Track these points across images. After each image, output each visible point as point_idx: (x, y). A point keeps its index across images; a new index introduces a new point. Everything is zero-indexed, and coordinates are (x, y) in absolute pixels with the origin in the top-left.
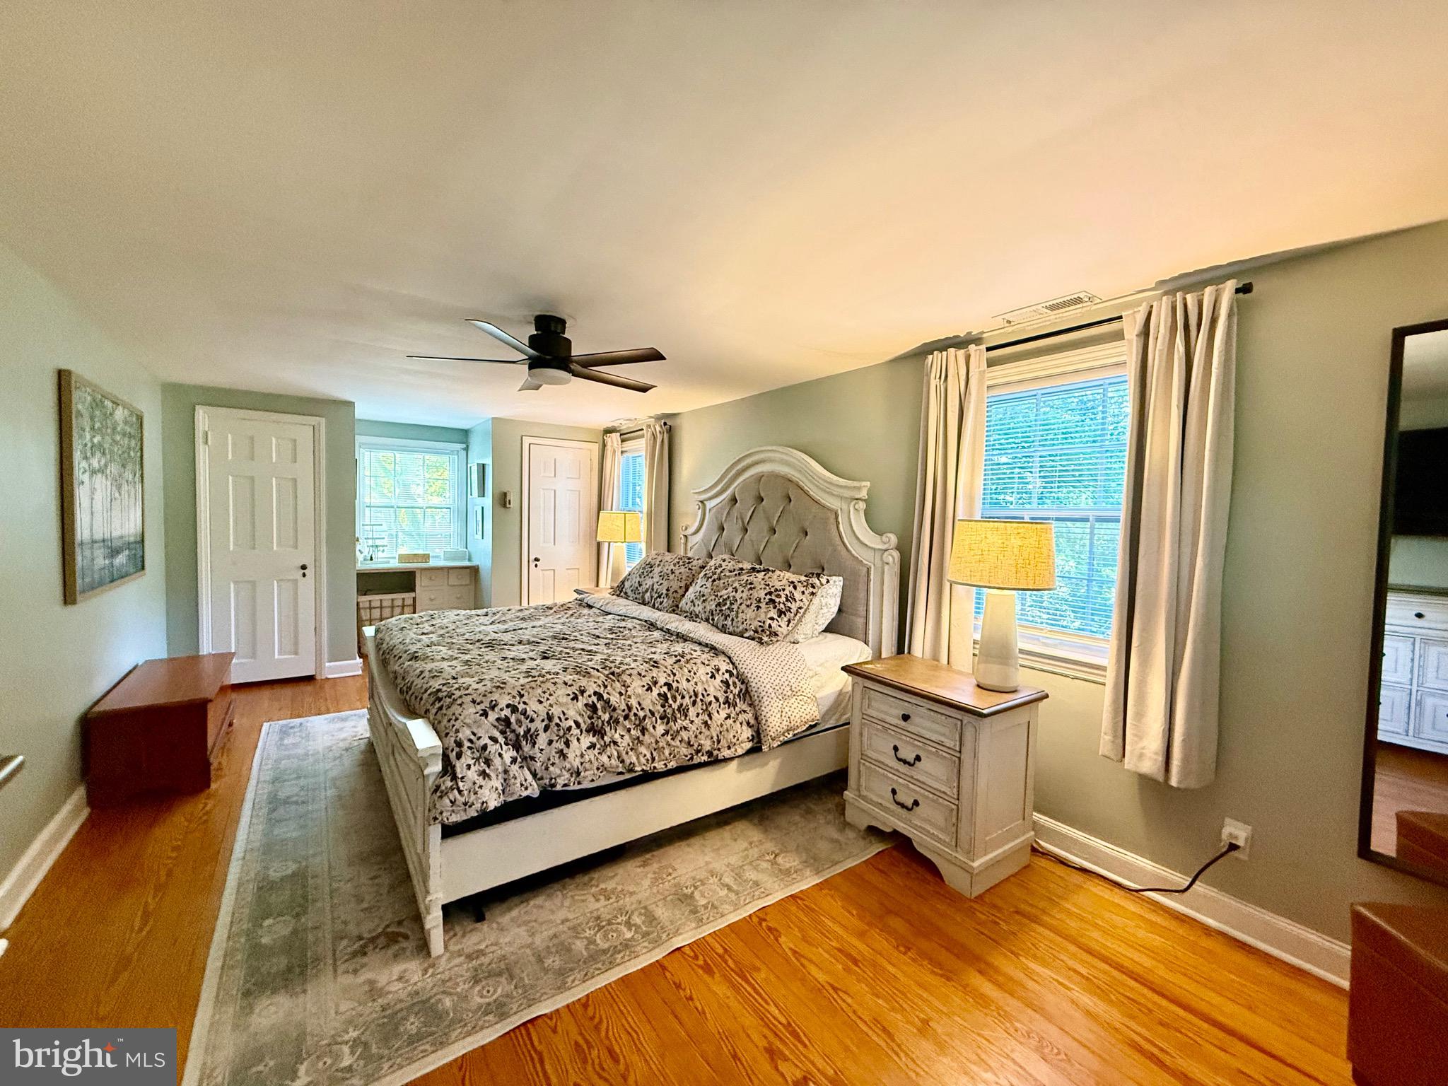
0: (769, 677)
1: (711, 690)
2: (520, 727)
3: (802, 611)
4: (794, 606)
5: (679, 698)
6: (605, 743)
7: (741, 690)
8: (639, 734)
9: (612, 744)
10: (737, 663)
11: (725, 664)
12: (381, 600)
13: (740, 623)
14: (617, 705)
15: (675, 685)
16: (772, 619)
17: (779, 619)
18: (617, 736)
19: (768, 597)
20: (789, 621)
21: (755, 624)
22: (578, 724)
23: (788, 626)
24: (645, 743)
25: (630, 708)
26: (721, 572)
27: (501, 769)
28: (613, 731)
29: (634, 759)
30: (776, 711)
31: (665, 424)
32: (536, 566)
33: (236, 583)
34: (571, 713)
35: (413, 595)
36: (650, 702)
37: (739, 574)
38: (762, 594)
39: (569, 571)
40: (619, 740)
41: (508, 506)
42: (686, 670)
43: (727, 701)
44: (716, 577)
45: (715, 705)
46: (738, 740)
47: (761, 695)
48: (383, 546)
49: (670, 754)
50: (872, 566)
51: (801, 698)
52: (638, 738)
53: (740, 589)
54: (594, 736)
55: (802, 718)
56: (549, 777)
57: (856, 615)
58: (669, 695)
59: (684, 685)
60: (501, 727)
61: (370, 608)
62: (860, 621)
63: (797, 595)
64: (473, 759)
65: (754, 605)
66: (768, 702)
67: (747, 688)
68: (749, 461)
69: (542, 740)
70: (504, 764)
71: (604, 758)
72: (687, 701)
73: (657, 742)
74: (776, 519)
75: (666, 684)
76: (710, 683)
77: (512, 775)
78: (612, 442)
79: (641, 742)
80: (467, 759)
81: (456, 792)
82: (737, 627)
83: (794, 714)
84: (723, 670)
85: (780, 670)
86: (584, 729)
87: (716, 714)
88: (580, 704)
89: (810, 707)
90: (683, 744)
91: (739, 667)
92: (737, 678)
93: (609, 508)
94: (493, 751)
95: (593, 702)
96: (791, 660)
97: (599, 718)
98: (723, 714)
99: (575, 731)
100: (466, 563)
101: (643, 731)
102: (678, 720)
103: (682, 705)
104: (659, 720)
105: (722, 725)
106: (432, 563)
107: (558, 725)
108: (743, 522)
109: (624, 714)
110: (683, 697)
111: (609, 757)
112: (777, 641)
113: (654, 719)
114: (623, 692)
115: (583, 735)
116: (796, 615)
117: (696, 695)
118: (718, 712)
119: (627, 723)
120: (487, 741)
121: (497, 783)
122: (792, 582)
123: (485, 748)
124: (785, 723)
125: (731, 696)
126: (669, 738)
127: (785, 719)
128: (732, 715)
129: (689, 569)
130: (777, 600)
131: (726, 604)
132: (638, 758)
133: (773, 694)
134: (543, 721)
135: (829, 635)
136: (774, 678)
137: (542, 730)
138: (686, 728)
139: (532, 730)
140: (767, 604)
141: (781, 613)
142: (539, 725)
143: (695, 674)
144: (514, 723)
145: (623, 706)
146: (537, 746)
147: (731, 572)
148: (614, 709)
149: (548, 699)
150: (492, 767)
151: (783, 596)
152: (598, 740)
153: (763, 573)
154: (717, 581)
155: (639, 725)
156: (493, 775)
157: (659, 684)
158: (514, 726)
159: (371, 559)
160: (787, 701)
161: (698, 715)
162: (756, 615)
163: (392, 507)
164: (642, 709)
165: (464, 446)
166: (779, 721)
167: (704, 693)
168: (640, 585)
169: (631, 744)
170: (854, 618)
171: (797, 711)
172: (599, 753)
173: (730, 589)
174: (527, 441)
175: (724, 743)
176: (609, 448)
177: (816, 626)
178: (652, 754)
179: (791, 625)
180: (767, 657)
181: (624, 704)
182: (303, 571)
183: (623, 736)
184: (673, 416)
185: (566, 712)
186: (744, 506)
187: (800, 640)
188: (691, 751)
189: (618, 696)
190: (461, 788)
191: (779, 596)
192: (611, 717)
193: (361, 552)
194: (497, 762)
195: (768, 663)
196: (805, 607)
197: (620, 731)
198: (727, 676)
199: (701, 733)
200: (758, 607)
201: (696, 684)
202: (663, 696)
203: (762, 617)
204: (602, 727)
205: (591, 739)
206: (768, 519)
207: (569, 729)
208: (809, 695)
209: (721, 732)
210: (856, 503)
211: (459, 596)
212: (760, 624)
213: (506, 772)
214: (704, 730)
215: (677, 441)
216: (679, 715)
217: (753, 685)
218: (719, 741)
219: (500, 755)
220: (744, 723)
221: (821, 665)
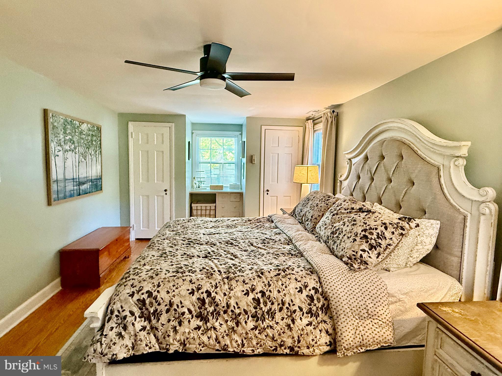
0: (349, 299)
1: (297, 302)
2: (151, 307)
3: (392, 247)
4: (384, 243)
5: (269, 304)
6: (207, 327)
7: (324, 305)
8: (234, 325)
9: (213, 329)
10: (323, 283)
11: (314, 282)
12: (201, 206)
13: (341, 249)
14: (219, 302)
15: (267, 293)
16: (364, 251)
17: (370, 252)
18: (217, 324)
19: (363, 233)
20: (379, 254)
21: (350, 253)
22: (190, 311)
23: (377, 257)
24: (238, 332)
25: (228, 306)
26: (340, 209)
27: (132, 333)
28: (214, 320)
29: (228, 342)
30: (351, 328)
31: (333, 112)
32: (267, 194)
33: (143, 196)
34: (187, 303)
35: (215, 205)
36: (245, 303)
37: (350, 212)
38: (359, 230)
39: (285, 198)
40: (218, 327)
41: (253, 162)
42: (280, 283)
43: (310, 312)
44: (335, 212)
45: (298, 313)
46: (316, 343)
47: (339, 313)
48: (204, 181)
49: (257, 344)
50: (469, 215)
51: (376, 321)
52: (233, 328)
53: (347, 223)
54: (201, 321)
55: (375, 339)
56: (166, 343)
57: (451, 254)
58: (261, 301)
59: (275, 294)
60: (140, 306)
61: (197, 210)
62: (456, 260)
63: (388, 234)
64: (116, 323)
65: (352, 238)
66: (344, 320)
67: (328, 305)
68: (376, 131)
69: (164, 318)
70: (135, 330)
71: (205, 338)
72: (275, 307)
73: (247, 333)
74: (392, 172)
75: (261, 292)
76: (297, 296)
77: (139, 339)
78: (309, 126)
79: (235, 332)
80: (112, 324)
81: (99, 343)
82: (339, 252)
83: (367, 334)
84: (310, 287)
85: (359, 294)
86: (194, 315)
87: (299, 320)
88: (194, 298)
89: (384, 330)
90: (268, 338)
91: (325, 286)
92: (322, 295)
93: (306, 164)
94: (129, 321)
95: (203, 298)
96: (372, 288)
97: (206, 309)
98: (305, 321)
99: (187, 315)
100: (239, 191)
101: (238, 324)
102: (266, 320)
103: (271, 309)
104: (250, 317)
105: (303, 330)
106: (224, 190)
107: (175, 310)
108: (371, 173)
109: (224, 309)
110: (273, 304)
111: (209, 338)
112: (365, 269)
113: (247, 316)
114: (227, 293)
115: (194, 319)
116: (385, 250)
117: (283, 303)
118: (301, 319)
119: (225, 316)
120: (127, 313)
121: (128, 342)
122: (385, 224)
123: (125, 317)
124: (357, 339)
125: (314, 308)
126: (257, 332)
127: (358, 336)
128: (314, 323)
129: (327, 204)
130: (370, 236)
131: (337, 233)
132: (231, 342)
133: (350, 314)
134: (166, 305)
135: (424, 267)
136: (352, 301)
137: (165, 312)
138: (271, 327)
139: (159, 310)
140: (361, 239)
141: (372, 247)
142: (163, 308)
143: (286, 287)
144: (148, 305)
145: (224, 304)
146: (160, 322)
147: (345, 210)
148: (217, 305)
149: (174, 291)
150: (127, 331)
151: (375, 234)
152: (203, 324)
153: (366, 213)
154: (336, 216)
155: (235, 319)
156: (127, 336)
157: (256, 291)
158: (148, 306)
159: (199, 187)
160: (363, 321)
161: (283, 319)
162: (352, 246)
163: (209, 163)
164: (239, 308)
165: (240, 133)
166: (353, 337)
167: (291, 303)
168: (301, 211)
169: (227, 331)
170: (449, 256)
171: (370, 332)
172: (202, 334)
173: (341, 223)
174: (264, 128)
175: (303, 343)
176: (307, 129)
177: (411, 259)
178: (242, 341)
179: (380, 257)
180: (350, 282)
181: (225, 302)
182: (165, 192)
183: (221, 324)
184: (339, 106)
185: (182, 302)
186: (373, 163)
187: (392, 269)
188: (274, 344)
189: (223, 295)
190: (103, 343)
191: (372, 234)
192: (215, 310)
193: (196, 184)
194: (130, 328)
195: (350, 288)
196: (394, 245)
197: (220, 320)
198: (313, 292)
199: (284, 333)
200: (355, 240)
201: (285, 295)
202: (257, 301)
203: (356, 248)
204: (206, 316)
205: (199, 322)
206: (387, 171)
207: (183, 314)
208: (384, 321)
209: (301, 335)
210: (456, 161)
211: (235, 206)
212: (354, 253)
213: (136, 335)
214: (286, 331)
215: (340, 121)
216: (267, 317)
217: (333, 303)
218: (299, 341)
219: (133, 324)
220: (324, 331)
221: (404, 294)
